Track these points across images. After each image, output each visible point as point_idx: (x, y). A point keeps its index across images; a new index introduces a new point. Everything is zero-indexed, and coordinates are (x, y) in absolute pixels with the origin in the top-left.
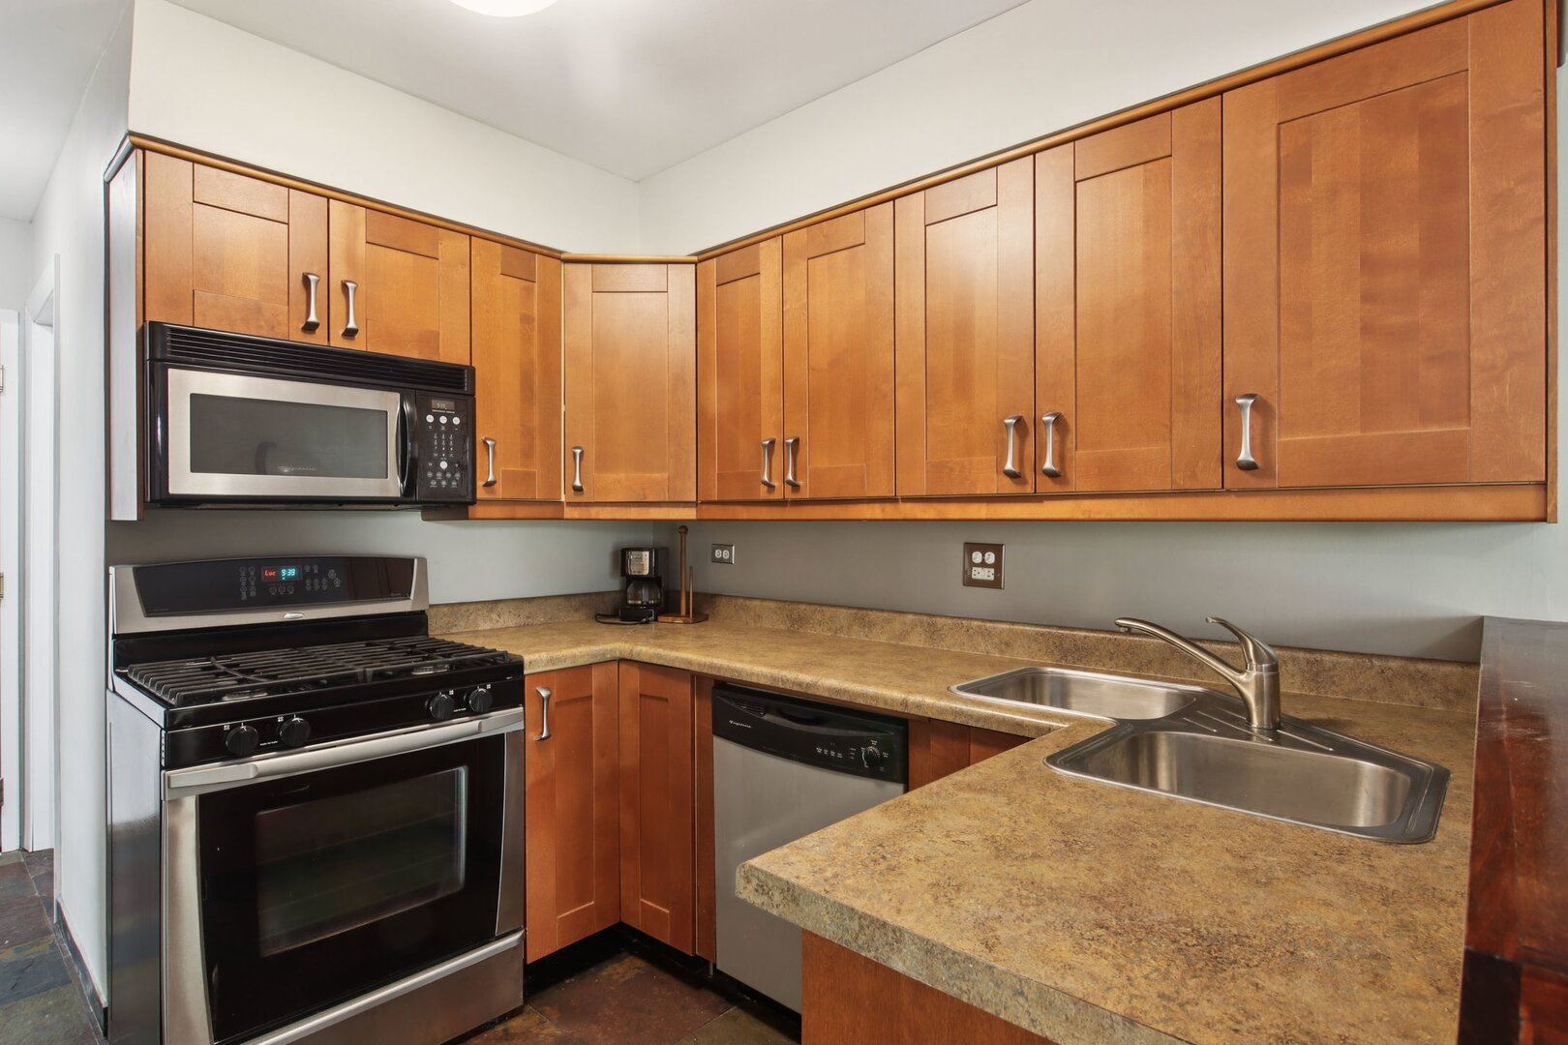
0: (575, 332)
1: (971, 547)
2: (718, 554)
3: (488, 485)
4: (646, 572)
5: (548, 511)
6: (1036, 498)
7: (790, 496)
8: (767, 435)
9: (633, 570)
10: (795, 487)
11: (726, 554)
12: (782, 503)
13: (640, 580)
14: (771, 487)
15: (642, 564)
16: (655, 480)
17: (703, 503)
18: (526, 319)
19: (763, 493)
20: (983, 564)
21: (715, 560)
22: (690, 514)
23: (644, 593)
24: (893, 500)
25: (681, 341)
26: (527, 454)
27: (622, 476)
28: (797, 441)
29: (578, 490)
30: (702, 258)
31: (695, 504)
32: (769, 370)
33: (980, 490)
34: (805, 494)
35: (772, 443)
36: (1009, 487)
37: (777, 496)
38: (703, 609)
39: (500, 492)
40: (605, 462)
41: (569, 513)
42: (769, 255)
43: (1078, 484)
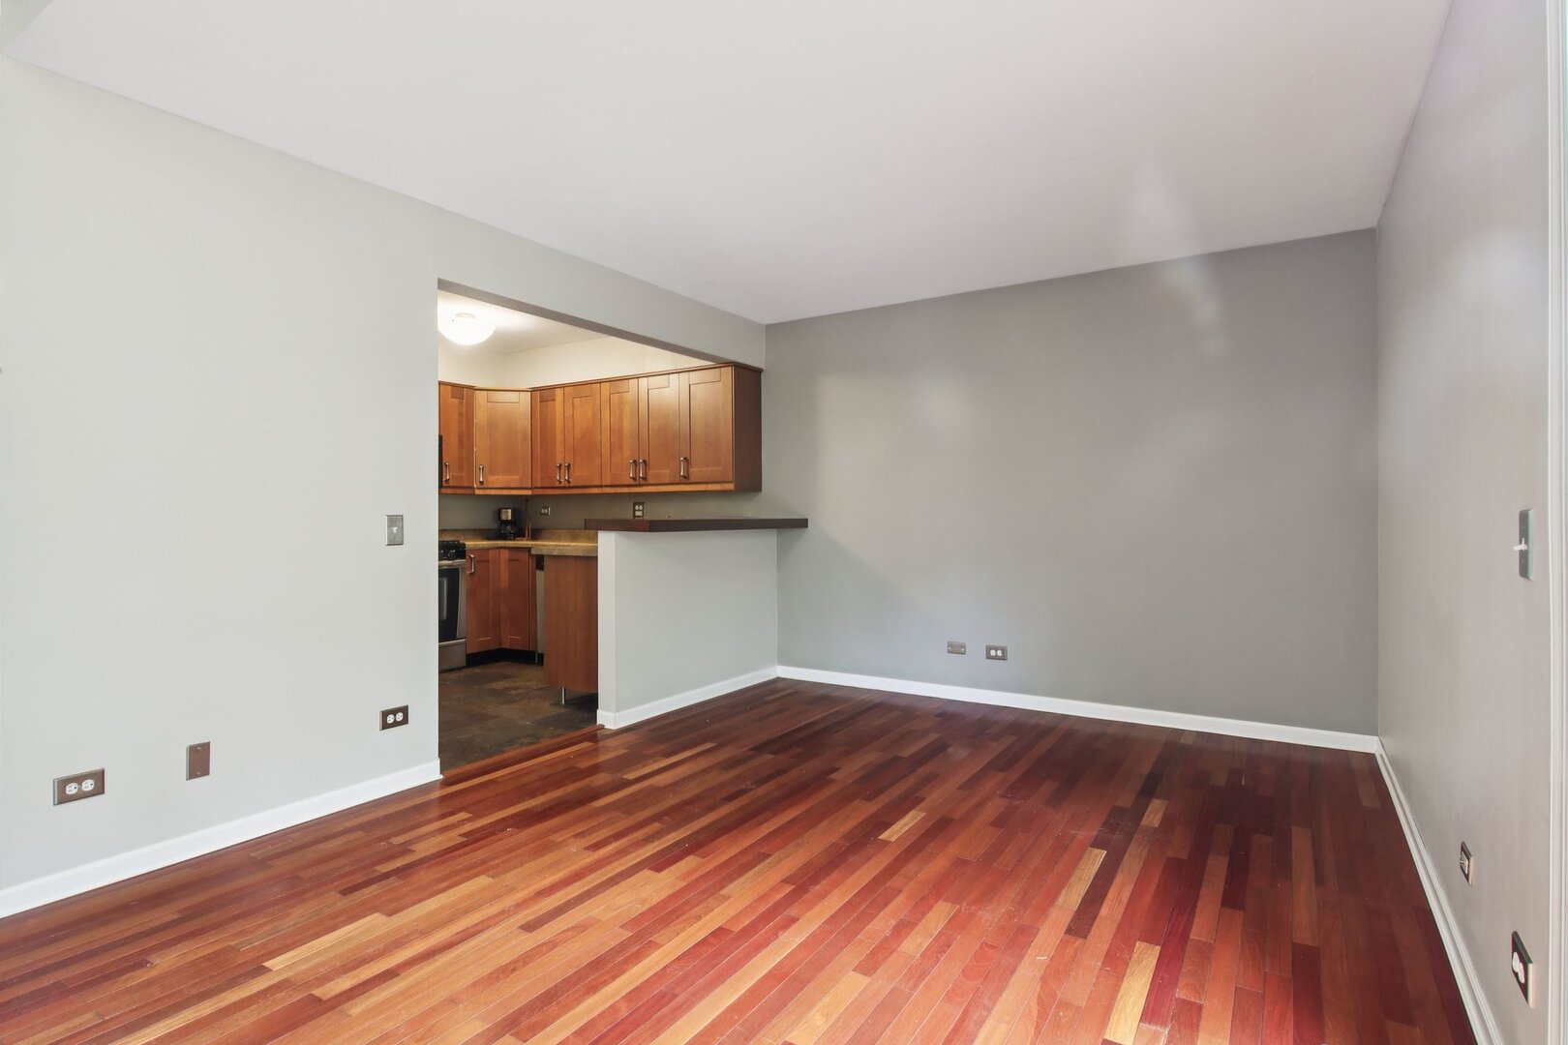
0: (480, 417)
1: (635, 504)
2: (543, 511)
3: (447, 481)
4: (510, 518)
5: (469, 491)
6: (640, 485)
7: (567, 485)
8: (559, 461)
9: (504, 517)
10: (569, 482)
11: (546, 511)
12: (564, 488)
13: (506, 522)
14: (560, 482)
15: (508, 515)
16: (514, 479)
17: (535, 488)
18: (461, 414)
19: (557, 484)
20: (639, 510)
21: (541, 514)
22: (529, 492)
23: (509, 527)
24: (601, 486)
25: (524, 422)
26: (461, 468)
27: (500, 477)
28: (569, 465)
29: (482, 483)
30: (533, 390)
31: (531, 488)
32: (559, 437)
33: (625, 483)
34: (572, 484)
35: (561, 465)
36: (632, 482)
37: (562, 485)
38: (536, 535)
39: (451, 484)
40: (493, 472)
41: (477, 492)
42: (559, 392)
43: (651, 481)
